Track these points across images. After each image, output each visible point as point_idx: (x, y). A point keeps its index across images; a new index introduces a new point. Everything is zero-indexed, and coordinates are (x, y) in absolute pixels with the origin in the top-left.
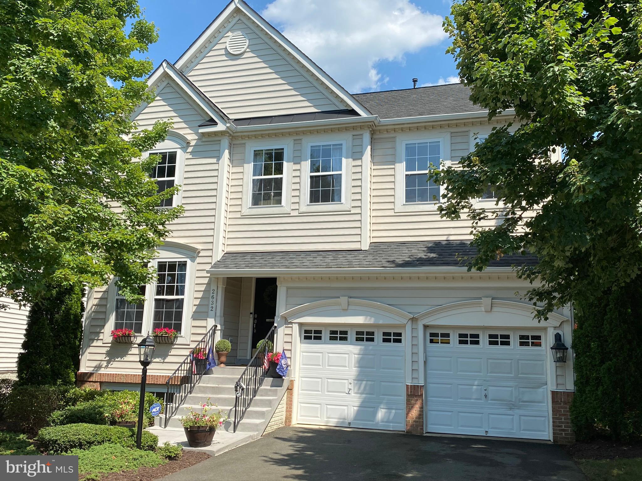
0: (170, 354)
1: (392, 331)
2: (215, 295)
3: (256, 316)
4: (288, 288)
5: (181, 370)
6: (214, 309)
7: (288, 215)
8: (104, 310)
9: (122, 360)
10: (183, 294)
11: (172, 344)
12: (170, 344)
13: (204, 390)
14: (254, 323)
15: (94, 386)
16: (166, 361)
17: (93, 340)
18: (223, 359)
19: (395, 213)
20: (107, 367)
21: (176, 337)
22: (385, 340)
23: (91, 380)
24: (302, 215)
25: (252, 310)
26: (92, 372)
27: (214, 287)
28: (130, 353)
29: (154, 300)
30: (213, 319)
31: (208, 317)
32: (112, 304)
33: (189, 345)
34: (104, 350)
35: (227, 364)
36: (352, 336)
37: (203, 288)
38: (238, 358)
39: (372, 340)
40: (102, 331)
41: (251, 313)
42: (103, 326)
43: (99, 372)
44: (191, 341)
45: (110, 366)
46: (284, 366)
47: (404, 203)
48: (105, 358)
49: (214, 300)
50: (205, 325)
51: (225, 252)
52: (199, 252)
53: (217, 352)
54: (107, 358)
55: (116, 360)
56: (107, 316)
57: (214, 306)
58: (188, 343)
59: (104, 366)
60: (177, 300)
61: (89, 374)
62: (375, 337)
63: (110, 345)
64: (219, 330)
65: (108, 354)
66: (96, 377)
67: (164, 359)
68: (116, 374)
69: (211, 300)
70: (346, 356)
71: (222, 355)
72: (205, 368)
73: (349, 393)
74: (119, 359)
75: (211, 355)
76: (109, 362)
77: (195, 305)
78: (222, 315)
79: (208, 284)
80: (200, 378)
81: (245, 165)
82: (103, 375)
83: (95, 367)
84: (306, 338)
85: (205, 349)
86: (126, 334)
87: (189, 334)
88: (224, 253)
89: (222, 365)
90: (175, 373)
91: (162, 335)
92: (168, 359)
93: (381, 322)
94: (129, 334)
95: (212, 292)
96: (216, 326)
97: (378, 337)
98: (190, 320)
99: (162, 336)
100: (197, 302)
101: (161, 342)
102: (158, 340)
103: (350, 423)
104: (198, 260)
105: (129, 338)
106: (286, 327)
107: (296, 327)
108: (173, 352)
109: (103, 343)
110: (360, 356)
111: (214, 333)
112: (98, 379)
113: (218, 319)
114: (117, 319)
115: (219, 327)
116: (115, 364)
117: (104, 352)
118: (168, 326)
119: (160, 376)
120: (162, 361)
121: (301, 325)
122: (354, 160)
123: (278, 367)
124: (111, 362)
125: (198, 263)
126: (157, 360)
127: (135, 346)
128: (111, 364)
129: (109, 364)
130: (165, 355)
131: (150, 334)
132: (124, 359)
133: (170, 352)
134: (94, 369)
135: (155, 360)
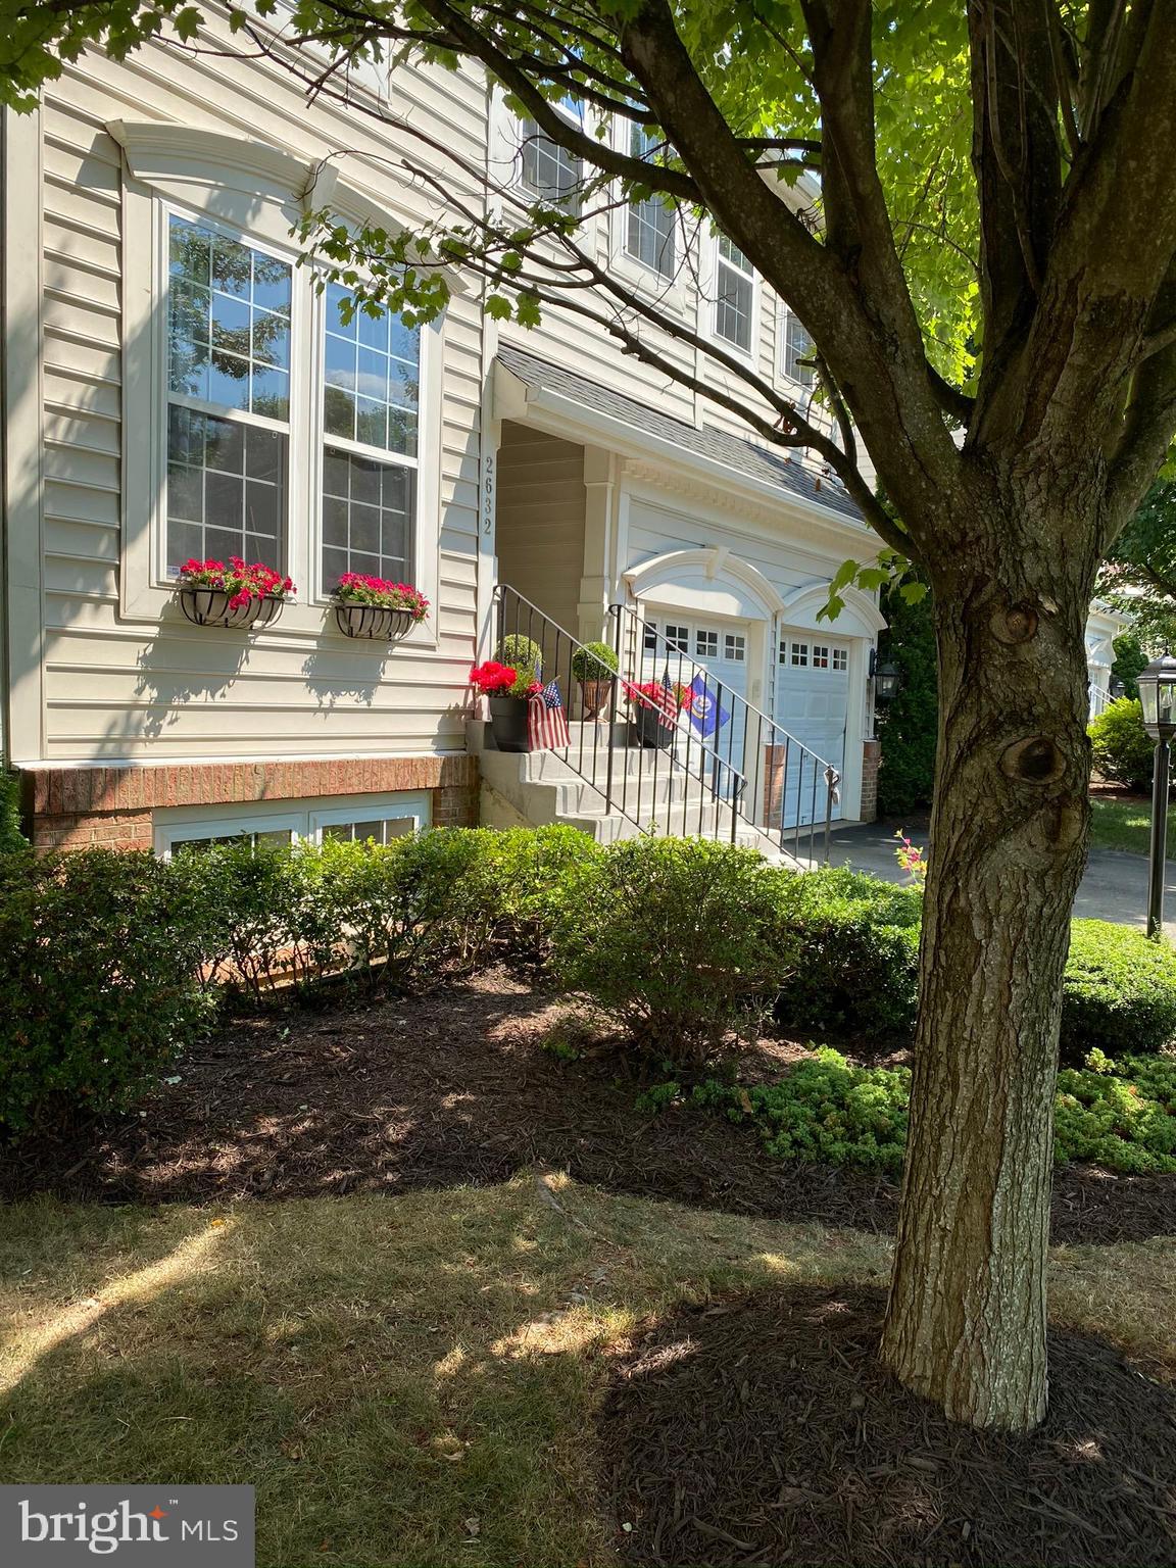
0: (384, 678)
1: (735, 633)
2: (493, 478)
4: (634, 500)
6: (491, 529)
9: (217, 700)
10: (412, 449)
11: (389, 639)
15: (125, 833)
16: (374, 702)
20: (153, 732)
22: (728, 654)
27: (489, 448)
28: (243, 669)
29: (319, 448)
30: (491, 565)
31: (478, 552)
33: (432, 648)
34: (128, 657)
36: (692, 642)
37: (458, 442)
44: (443, 635)
45: (167, 731)
48: (139, 691)
49: (492, 497)
50: (472, 581)
54: (149, 695)
55: (194, 700)
57: (491, 517)
58: (433, 641)
59: (142, 733)
60: (396, 470)
62: (718, 645)
63: (153, 631)
65: (151, 672)
67: (368, 696)
69: (485, 494)
74: (202, 698)
76: (157, 710)
77: (445, 504)
79: (475, 433)
83: (103, 741)
87: (434, 608)
92: (382, 698)
95: (483, 465)
97: (721, 646)
98: (435, 555)
100: (449, 493)
104: (448, 330)
106: (627, 610)
107: (642, 613)
108: (392, 671)
109: (120, 621)
116: (187, 724)
117: (130, 662)
118: (366, 569)
120: (363, 704)
124: (170, 713)
125: (448, 343)
126: (346, 700)
127: (262, 640)
128: (171, 722)
129: (163, 717)
130: (367, 683)
131: (320, 596)
132: (223, 695)
133: (384, 671)
134: (102, 749)
135: (340, 702)
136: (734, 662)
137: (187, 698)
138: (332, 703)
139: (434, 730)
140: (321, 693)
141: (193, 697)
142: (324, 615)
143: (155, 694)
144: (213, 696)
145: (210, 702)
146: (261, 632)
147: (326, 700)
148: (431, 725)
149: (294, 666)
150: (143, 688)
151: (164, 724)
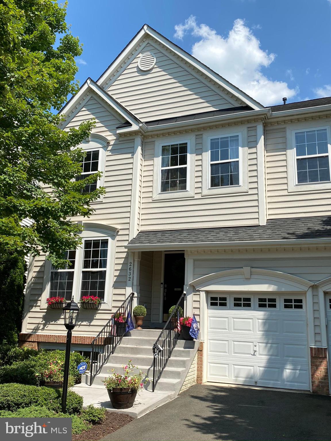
1: (293, 298)
2: (132, 267)
3: (166, 286)
4: (195, 260)
5: (104, 332)
6: (131, 279)
7: (192, 198)
8: (41, 281)
10: (105, 266)
11: (97, 309)
12: (94, 309)
13: (125, 350)
14: (164, 292)
15: (32, 345)
16: (92, 324)
17: (32, 307)
18: (140, 322)
19: (288, 193)
20: (43, 329)
21: (100, 304)
22: (286, 306)
23: (30, 340)
24: (204, 197)
25: (162, 281)
26: (31, 333)
27: (131, 260)
28: (62, 317)
29: (81, 272)
30: (131, 288)
31: (126, 286)
32: (47, 276)
34: (41, 315)
35: (144, 327)
36: (255, 302)
37: (122, 261)
38: (152, 321)
39: (274, 306)
40: (40, 299)
41: (162, 284)
42: (40, 295)
43: (37, 334)
44: (113, 307)
45: (46, 328)
46: (195, 329)
47: (297, 183)
49: (132, 271)
50: (124, 293)
51: (140, 231)
52: (118, 232)
53: (135, 316)
56: (44, 286)
57: (131, 276)
58: (110, 309)
59: (41, 328)
60: (101, 272)
61: (28, 335)
62: (277, 303)
63: (46, 311)
64: (136, 297)
65: (44, 318)
66: (34, 338)
67: (90, 322)
68: (50, 335)
69: (129, 271)
70: (251, 320)
71: (139, 319)
72: (125, 330)
73: (254, 355)
75: (129, 319)
76: (45, 325)
77: (115, 276)
78: (138, 284)
79: (126, 258)
80: (121, 339)
81: (155, 159)
82: (40, 336)
83: (33, 329)
84: (212, 304)
85: (124, 314)
86: (58, 301)
87: (111, 301)
88: (138, 232)
89: (139, 328)
90: (99, 335)
91: (88, 301)
92: (94, 323)
93: (283, 290)
94: (61, 301)
95: (129, 264)
96: (133, 294)
97: (280, 303)
98: (112, 289)
99: (88, 303)
100: (117, 273)
101: (88, 308)
102: (85, 306)
103: (256, 382)
104: (118, 238)
105: (61, 304)
106: (194, 294)
107: (203, 295)
108: (98, 316)
109: (40, 309)
110: (264, 321)
111: (132, 300)
112: (36, 340)
113: (135, 288)
114: (52, 288)
115: (136, 295)
116: (50, 327)
118: (93, 294)
119: (87, 337)
120: (89, 324)
121: (207, 292)
122: (249, 148)
123: (191, 330)
124: (47, 325)
125: (117, 241)
128: (47, 327)
129: (45, 326)
130: (91, 319)
131: (79, 301)
132: (57, 322)
133: (95, 317)
134: (33, 331)
135: (83, 324)
136: (293, 310)
138: (80, 324)
141: (51, 322)
142: (80, 305)
143: (44, 322)
144: (55, 322)
145: (54, 323)
150: (43, 321)
151: (45, 327)
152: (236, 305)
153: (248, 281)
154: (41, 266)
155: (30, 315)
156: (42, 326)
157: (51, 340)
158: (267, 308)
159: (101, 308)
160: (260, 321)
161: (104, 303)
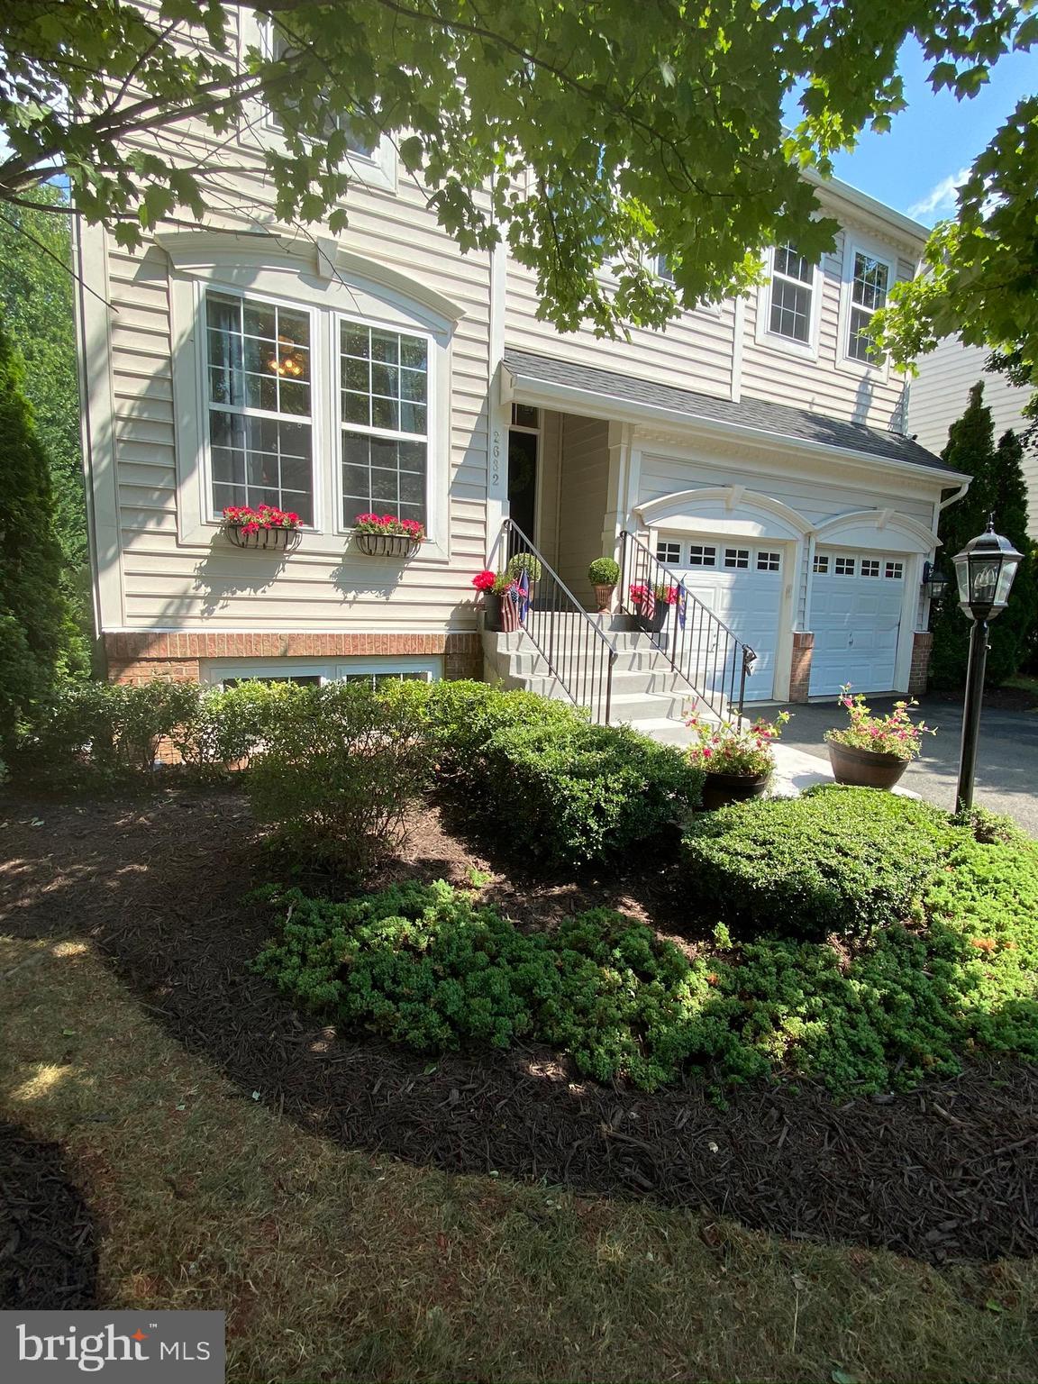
0: (400, 582)
2: (499, 446)
4: (645, 455)
6: (499, 481)
8: (165, 440)
9: (259, 594)
10: (422, 429)
11: (407, 557)
12: (397, 556)
15: (179, 671)
16: (393, 597)
17: (140, 532)
19: (755, 343)
20: (208, 613)
21: (417, 542)
22: (760, 566)
23: (153, 654)
27: (496, 426)
28: (281, 575)
29: (338, 432)
30: (500, 506)
31: (486, 496)
33: (446, 563)
34: (189, 567)
36: (720, 557)
37: (471, 423)
39: (745, 565)
40: (171, 505)
43: (188, 631)
44: (453, 554)
45: (217, 612)
47: (768, 330)
48: (197, 588)
50: (480, 517)
52: (454, 323)
54: (205, 590)
55: (239, 594)
57: (499, 473)
58: (446, 558)
59: (197, 612)
60: (409, 444)
62: (749, 560)
63: (207, 552)
65: (204, 576)
67: (387, 594)
69: (492, 457)
70: (712, 590)
74: (247, 593)
76: (211, 601)
77: (454, 466)
79: (483, 416)
82: (206, 640)
83: (161, 617)
87: (447, 535)
92: (397, 595)
95: (492, 437)
97: (753, 560)
98: (445, 499)
100: (459, 458)
101: (373, 550)
104: (455, 345)
107: (654, 535)
108: (408, 577)
109: (179, 546)
110: (731, 590)
112: (191, 651)
114: (217, 474)
116: (235, 608)
117: (190, 570)
118: (385, 513)
120: (383, 599)
121: (661, 532)
124: (221, 601)
125: (455, 354)
126: (367, 596)
127: (294, 557)
128: (223, 607)
129: (217, 604)
130: (387, 585)
131: (342, 529)
132: (264, 592)
133: (401, 578)
134: (157, 622)
135: (362, 597)
136: (768, 572)
137: (234, 593)
138: (355, 597)
139: (448, 617)
140: (346, 591)
142: (347, 541)
143: (209, 589)
144: (255, 592)
145: (253, 595)
146: (294, 552)
147: (350, 596)
148: (447, 614)
149: (324, 574)
150: (200, 586)
151: (217, 608)
152: (695, 561)
153: (728, 513)
154: (154, 379)
155: (127, 562)
156: (199, 606)
157: (264, 650)
158: (736, 568)
159: (419, 555)
160: (725, 591)
161: (428, 541)
